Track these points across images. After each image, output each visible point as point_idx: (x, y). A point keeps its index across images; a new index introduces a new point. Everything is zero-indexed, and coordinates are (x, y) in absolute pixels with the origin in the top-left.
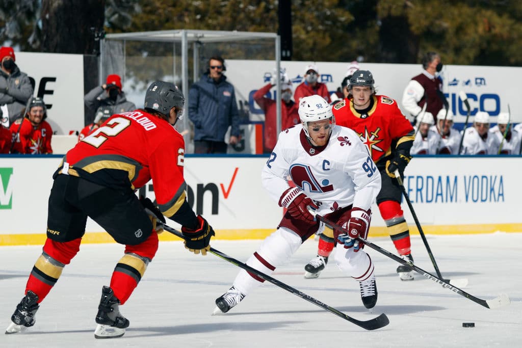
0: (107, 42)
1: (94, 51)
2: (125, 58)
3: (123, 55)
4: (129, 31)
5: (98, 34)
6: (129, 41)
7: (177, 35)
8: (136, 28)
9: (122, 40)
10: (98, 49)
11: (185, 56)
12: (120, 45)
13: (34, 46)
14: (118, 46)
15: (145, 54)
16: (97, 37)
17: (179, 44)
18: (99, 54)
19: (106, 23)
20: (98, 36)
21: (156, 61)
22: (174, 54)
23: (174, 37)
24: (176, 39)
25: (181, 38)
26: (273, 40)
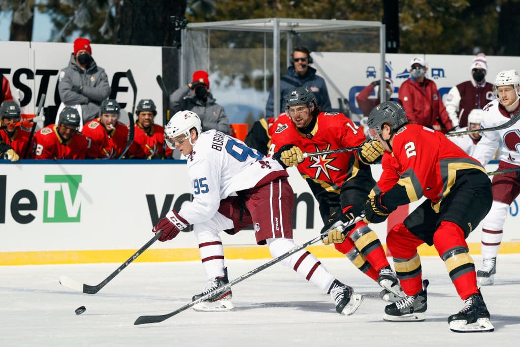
0: (189, 31)
1: (175, 42)
2: (209, 49)
3: (208, 47)
4: (213, 20)
5: (179, 23)
6: (213, 31)
7: (268, 24)
8: (221, 16)
9: (206, 30)
10: (179, 40)
11: (277, 48)
12: (204, 35)
13: (106, 37)
14: (201, 37)
15: (232, 45)
16: (177, 27)
17: (270, 35)
18: (179, 46)
19: (188, 10)
20: (179, 26)
21: (243, 54)
22: (265, 45)
23: (265, 26)
24: (266, 28)
25: (272, 27)
26: (378, 29)
